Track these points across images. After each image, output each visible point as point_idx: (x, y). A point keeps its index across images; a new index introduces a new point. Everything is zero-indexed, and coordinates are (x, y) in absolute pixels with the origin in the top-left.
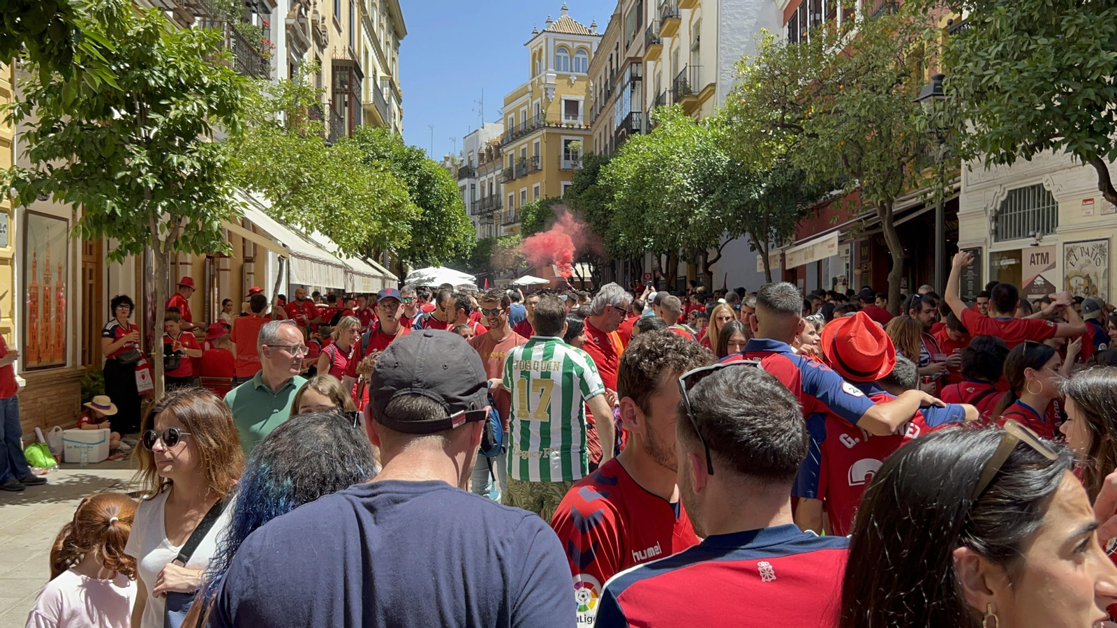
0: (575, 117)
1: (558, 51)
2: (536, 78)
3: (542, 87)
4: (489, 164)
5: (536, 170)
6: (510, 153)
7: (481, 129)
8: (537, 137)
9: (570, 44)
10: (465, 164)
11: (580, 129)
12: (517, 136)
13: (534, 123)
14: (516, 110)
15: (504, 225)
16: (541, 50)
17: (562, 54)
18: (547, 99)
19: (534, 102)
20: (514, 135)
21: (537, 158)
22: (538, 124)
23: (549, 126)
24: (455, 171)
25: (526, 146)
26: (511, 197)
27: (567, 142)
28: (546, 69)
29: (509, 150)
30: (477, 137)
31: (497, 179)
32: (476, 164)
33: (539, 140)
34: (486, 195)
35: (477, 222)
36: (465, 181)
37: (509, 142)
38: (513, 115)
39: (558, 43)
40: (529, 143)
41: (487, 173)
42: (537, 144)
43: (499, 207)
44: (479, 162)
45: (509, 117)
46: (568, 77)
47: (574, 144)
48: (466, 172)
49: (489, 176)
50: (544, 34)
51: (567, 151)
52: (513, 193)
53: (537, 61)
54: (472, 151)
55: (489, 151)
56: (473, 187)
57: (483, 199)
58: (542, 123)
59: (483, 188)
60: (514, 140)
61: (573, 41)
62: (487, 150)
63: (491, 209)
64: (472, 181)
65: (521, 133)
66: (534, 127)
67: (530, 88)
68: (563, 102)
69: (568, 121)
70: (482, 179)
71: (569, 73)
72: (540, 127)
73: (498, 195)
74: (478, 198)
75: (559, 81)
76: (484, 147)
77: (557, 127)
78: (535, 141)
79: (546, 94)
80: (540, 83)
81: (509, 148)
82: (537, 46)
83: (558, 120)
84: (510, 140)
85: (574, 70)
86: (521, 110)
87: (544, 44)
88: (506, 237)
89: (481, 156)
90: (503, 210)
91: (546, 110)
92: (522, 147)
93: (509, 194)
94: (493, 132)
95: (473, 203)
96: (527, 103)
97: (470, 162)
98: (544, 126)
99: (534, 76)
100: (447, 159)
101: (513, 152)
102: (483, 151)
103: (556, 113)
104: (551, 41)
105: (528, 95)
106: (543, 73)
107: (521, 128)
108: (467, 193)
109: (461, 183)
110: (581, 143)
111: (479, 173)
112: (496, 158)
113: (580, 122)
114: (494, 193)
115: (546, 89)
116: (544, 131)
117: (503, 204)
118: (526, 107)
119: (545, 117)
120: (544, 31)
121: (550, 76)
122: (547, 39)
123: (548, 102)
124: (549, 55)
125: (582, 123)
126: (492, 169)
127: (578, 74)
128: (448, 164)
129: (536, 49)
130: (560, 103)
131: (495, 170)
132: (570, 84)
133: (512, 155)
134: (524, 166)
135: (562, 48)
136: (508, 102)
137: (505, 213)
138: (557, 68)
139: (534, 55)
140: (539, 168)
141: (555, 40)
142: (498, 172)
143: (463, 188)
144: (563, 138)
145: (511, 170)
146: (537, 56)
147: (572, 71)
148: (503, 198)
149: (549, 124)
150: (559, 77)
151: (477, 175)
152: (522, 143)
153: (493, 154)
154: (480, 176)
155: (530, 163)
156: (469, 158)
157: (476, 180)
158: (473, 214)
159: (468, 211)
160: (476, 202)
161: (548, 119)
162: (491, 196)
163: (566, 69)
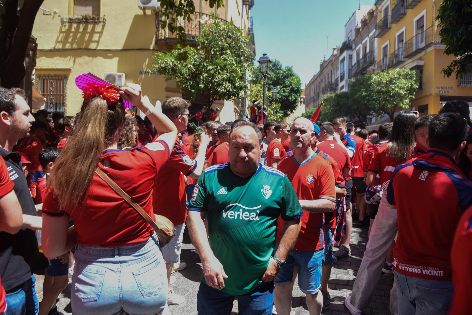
4: (365, 30)
5: (416, 4)
7: (357, 11)
10: (345, 41)
26: (385, 48)
29: (384, 5)
30: (355, 18)
31: (371, 40)
32: (353, 39)
34: (361, 56)
41: (362, 40)
43: (372, 62)
44: (356, 35)
48: (345, 48)
49: (364, 42)
52: (387, 43)
54: (351, 31)
55: (364, 22)
56: (351, 57)
57: (358, 62)
59: (358, 55)
62: (362, 23)
63: (365, 65)
64: (350, 52)
70: (357, 48)
73: (372, 51)
74: (355, 62)
76: (360, 22)
89: (358, 30)
90: (376, 64)
93: (384, 45)
95: (350, 70)
97: (349, 40)
108: (346, 63)
109: (341, 58)
111: (355, 43)
112: (370, 23)
114: (368, 51)
117: (377, 58)
126: (367, 34)
131: (370, 32)
137: (379, 63)
142: (373, 33)
143: (343, 60)
145: (385, 21)
148: (376, 51)
151: (354, 46)
154: (356, 46)
156: (349, 38)
157: (353, 50)
158: (350, 78)
159: (346, 76)
160: (352, 67)
162: (365, 55)
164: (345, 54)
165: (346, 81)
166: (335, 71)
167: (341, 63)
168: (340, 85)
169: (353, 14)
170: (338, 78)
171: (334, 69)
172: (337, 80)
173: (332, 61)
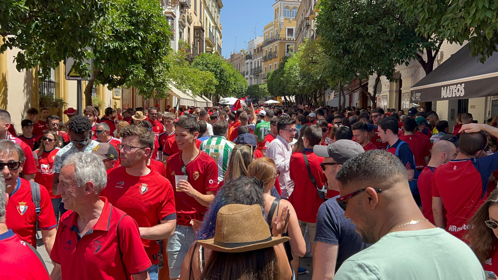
0: (292, 35)
1: (285, 9)
2: (276, 20)
3: (278, 23)
4: (258, 54)
5: (275, 57)
7: (255, 39)
8: (276, 44)
9: (290, 6)
10: (249, 53)
11: (293, 40)
12: (268, 43)
13: (275, 38)
14: (268, 32)
15: (263, 79)
16: (278, 8)
17: (287, 10)
19: (275, 29)
20: (268, 42)
21: (276, 52)
23: (281, 40)
24: (244, 57)
25: (272, 47)
26: (266, 68)
27: (288, 46)
28: (280, 16)
29: (265, 48)
30: (253, 42)
31: (260, 60)
32: (252, 54)
33: (277, 45)
34: (256, 67)
35: (252, 77)
36: (248, 61)
37: (265, 45)
38: (267, 34)
39: (285, 5)
40: (273, 46)
41: (257, 58)
42: (276, 46)
43: (261, 72)
44: (254, 53)
45: (266, 35)
46: (289, 19)
47: (291, 46)
48: (249, 57)
49: (258, 59)
50: (280, 1)
51: (288, 49)
52: (266, 66)
53: (277, 13)
54: (251, 48)
55: (258, 48)
56: (251, 63)
57: (255, 68)
58: (278, 38)
59: (255, 64)
61: (291, 4)
62: (257, 48)
63: (258, 72)
64: (251, 60)
65: (270, 42)
66: (275, 40)
67: (274, 24)
69: (288, 37)
70: (255, 60)
72: (277, 40)
73: (261, 67)
74: (253, 67)
75: (285, 21)
76: (256, 47)
77: (284, 40)
78: (275, 45)
79: (280, 26)
80: (278, 21)
81: (265, 47)
82: (277, 6)
83: (284, 37)
85: (291, 16)
86: (270, 32)
87: (279, 6)
88: (263, 84)
89: (255, 50)
90: (263, 73)
91: (280, 33)
92: (270, 48)
93: (265, 67)
94: (260, 41)
95: (251, 70)
96: (272, 29)
97: (251, 53)
98: (279, 39)
99: (275, 19)
100: (241, 51)
101: (267, 49)
102: (256, 48)
103: (284, 34)
104: (282, 5)
105: (273, 26)
106: (279, 17)
107: (270, 40)
108: (249, 65)
110: (294, 46)
111: (254, 57)
112: (260, 51)
113: (294, 37)
114: (259, 66)
115: (280, 24)
116: (279, 41)
117: (263, 71)
118: (272, 31)
121: (282, 19)
122: (281, 4)
123: (281, 29)
124: (282, 10)
125: (294, 38)
126: (259, 56)
127: (293, 18)
128: (242, 53)
129: (276, 8)
130: (286, 30)
131: (260, 56)
132: (290, 22)
133: (266, 51)
134: (271, 55)
135: (287, 7)
136: (265, 29)
137: (264, 74)
138: (285, 15)
139: (276, 10)
140: (277, 56)
141: (284, 4)
142: (261, 57)
143: (247, 63)
144: (287, 44)
145: (266, 57)
146: (277, 11)
147: (290, 17)
148: (263, 68)
149: (281, 38)
150: (285, 19)
151: (253, 58)
152: (270, 46)
153: (259, 50)
154: (254, 59)
155: (273, 54)
156: (250, 51)
158: (251, 74)
159: (249, 73)
161: (280, 36)
162: (258, 67)
163: (288, 16)
165: (249, 76)
166: (242, 66)
167: (246, 65)
169: (253, 40)
170: (244, 72)
171: (241, 64)
173: (240, 58)
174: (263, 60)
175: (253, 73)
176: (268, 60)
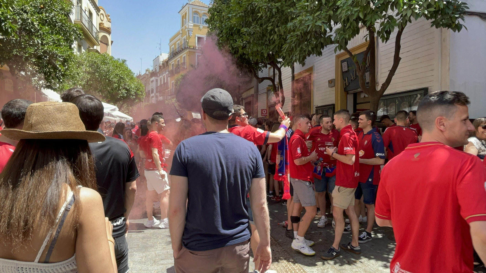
1: (194, 14)
2: (184, 27)
3: (186, 30)
4: (163, 70)
5: (184, 69)
6: (172, 64)
7: (160, 56)
8: (184, 54)
9: (199, 11)
10: (154, 70)
12: (175, 54)
14: (175, 44)
15: (170, 96)
16: (186, 13)
17: (196, 16)
18: (189, 35)
19: (183, 38)
20: (174, 54)
21: (184, 63)
22: (185, 47)
23: (190, 48)
24: (149, 75)
27: (198, 56)
28: (189, 21)
29: (172, 62)
30: (159, 59)
31: (167, 76)
32: (158, 71)
33: (185, 55)
34: (162, 83)
35: (158, 95)
37: (172, 58)
38: (174, 46)
39: (194, 10)
40: (181, 57)
41: (163, 74)
42: (184, 57)
44: (159, 70)
45: (172, 47)
46: (198, 26)
48: (153, 74)
49: (164, 75)
50: (187, 5)
51: (198, 60)
53: (184, 20)
54: (157, 65)
55: (163, 64)
56: (157, 80)
57: (161, 85)
58: (187, 46)
59: (161, 81)
60: (173, 56)
61: (201, 10)
62: (162, 64)
63: (164, 89)
64: (156, 78)
65: (177, 53)
66: (183, 49)
67: (181, 32)
68: (197, 38)
69: (198, 46)
70: (160, 77)
71: (199, 24)
72: (185, 48)
73: (167, 82)
74: (159, 84)
75: (194, 28)
76: (161, 63)
77: (194, 49)
78: (183, 56)
79: (189, 33)
80: (186, 28)
81: (172, 61)
82: (184, 12)
83: (194, 45)
84: (172, 57)
85: (201, 23)
86: (177, 43)
87: (187, 11)
89: (160, 67)
90: (169, 89)
91: (189, 40)
92: (177, 60)
93: (172, 82)
94: (165, 57)
95: (157, 88)
96: (180, 39)
97: (156, 70)
99: (183, 26)
100: (147, 70)
101: (174, 63)
102: (161, 65)
103: (194, 42)
104: (191, 9)
105: (180, 35)
106: (187, 23)
107: (177, 51)
108: (154, 83)
109: (151, 79)
112: (166, 67)
114: (166, 82)
115: (189, 31)
116: (188, 50)
117: (169, 87)
118: (179, 41)
119: (188, 43)
120: (187, 4)
121: (191, 24)
122: (189, 8)
123: (189, 37)
124: (190, 15)
126: (165, 72)
127: (203, 25)
128: (147, 73)
129: (184, 14)
130: (195, 38)
131: (166, 72)
132: (199, 29)
133: (173, 64)
134: (178, 68)
135: (196, 13)
136: (171, 41)
138: (194, 22)
139: (183, 17)
140: (186, 68)
141: (193, 8)
142: (167, 73)
143: (152, 81)
144: (196, 54)
145: (172, 71)
146: (184, 17)
147: (200, 23)
148: (169, 83)
149: (190, 47)
150: (194, 26)
151: (158, 75)
152: (178, 58)
153: (166, 63)
154: (160, 76)
155: (181, 66)
156: (155, 68)
157: (158, 77)
158: (157, 92)
159: (155, 91)
160: (158, 87)
161: (189, 44)
162: (164, 83)
163: (198, 22)
164: (153, 78)
165: (155, 94)
166: (148, 85)
167: (151, 82)
168: (152, 95)
169: (158, 57)
171: (147, 83)
172: (149, 91)
173: (145, 77)
174: (169, 75)
175: (159, 90)
176: (176, 73)
